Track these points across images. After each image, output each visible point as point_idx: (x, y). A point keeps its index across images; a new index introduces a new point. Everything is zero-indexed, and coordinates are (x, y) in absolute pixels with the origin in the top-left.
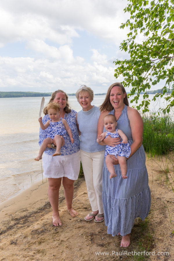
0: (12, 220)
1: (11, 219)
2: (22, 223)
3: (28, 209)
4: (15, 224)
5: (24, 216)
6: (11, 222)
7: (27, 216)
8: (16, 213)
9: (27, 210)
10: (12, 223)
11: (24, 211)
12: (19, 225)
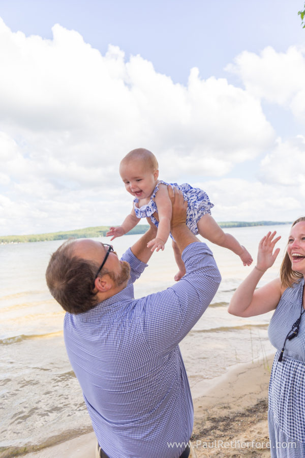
0: (208, 419)
1: (206, 418)
2: (222, 428)
3: (231, 405)
4: (212, 429)
5: (225, 417)
6: (206, 422)
7: (229, 418)
8: (213, 407)
9: (230, 408)
10: (208, 425)
11: (225, 408)
12: (218, 432)
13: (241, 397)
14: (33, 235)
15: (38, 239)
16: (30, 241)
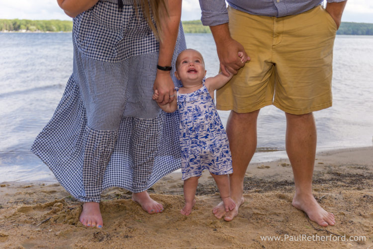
1: (326, 171)
2: (348, 181)
4: (332, 179)
5: (357, 174)
6: (325, 174)
7: (363, 176)
8: (340, 166)
10: (327, 177)
11: (359, 168)
12: (339, 183)
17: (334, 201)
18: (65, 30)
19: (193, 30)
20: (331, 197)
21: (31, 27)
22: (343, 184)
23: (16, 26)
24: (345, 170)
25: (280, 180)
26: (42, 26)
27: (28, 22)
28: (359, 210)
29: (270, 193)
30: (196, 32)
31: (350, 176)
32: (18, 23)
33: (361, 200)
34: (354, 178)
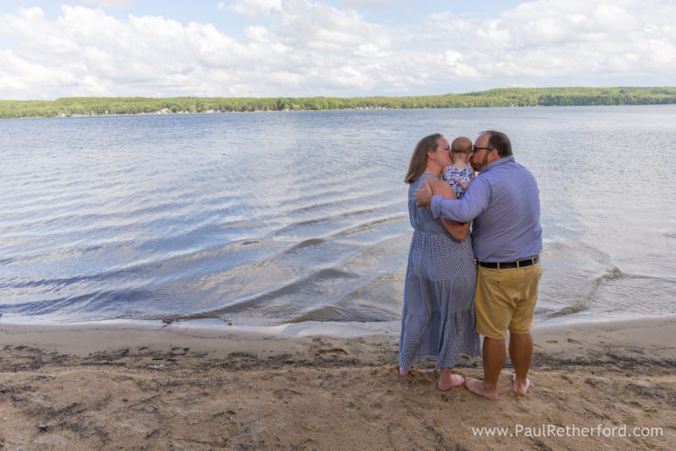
13: (665, 349)
14: (409, 97)
15: (415, 105)
16: (404, 107)
17: (605, 386)
18: (329, 108)
19: (473, 104)
20: (603, 382)
21: (295, 106)
22: (616, 368)
23: (280, 105)
24: (623, 352)
25: (565, 358)
26: (306, 105)
27: (292, 101)
28: (622, 397)
29: (555, 373)
30: (475, 106)
31: (626, 359)
32: (282, 102)
33: (626, 387)
34: (627, 363)
